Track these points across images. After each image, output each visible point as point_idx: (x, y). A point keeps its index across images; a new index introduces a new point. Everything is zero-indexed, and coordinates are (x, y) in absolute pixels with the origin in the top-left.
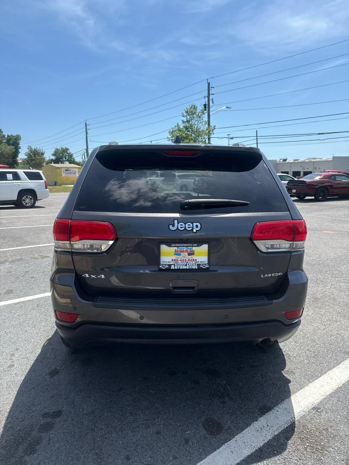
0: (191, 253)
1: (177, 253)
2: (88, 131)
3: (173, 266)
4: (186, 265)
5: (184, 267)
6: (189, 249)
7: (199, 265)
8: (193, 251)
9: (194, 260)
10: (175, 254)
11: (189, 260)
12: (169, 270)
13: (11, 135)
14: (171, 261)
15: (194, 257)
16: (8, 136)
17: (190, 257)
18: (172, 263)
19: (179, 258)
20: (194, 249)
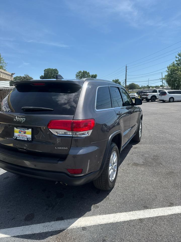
0: (25, 133)
1: (20, 132)
2: (127, 70)
3: (18, 138)
4: (23, 138)
5: (22, 139)
6: (24, 130)
7: (27, 139)
8: (25, 132)
9: (26, 136)
10: (19, 132)
11: (24, 136)
12: (16, 139)
13: (93, 75)
14: (17, 135)
15: (26, 135)
16: (92, 75)
17: (24, 134)
18: (18, 136)
19: (21, 134)
20: (26, 130)
